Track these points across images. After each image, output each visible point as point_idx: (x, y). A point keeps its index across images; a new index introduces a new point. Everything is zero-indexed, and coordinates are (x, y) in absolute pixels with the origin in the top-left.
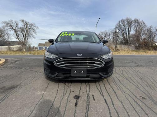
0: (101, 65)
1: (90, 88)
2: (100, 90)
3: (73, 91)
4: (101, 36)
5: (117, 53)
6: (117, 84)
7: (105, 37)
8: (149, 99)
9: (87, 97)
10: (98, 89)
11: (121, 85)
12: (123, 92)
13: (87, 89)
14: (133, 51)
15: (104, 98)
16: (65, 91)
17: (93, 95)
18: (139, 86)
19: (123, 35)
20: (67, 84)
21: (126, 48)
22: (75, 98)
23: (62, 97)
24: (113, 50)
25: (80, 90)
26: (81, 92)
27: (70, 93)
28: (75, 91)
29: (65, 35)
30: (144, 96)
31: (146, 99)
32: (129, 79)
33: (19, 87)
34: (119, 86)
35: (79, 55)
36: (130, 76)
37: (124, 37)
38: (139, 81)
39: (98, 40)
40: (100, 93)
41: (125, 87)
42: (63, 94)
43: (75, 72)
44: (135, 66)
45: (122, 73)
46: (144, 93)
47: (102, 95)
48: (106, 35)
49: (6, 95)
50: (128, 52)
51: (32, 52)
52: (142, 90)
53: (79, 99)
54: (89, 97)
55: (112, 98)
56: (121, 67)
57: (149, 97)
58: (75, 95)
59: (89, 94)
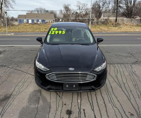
0: (94, 78)
1: (81, 100)
2: (91, 102)
3: (65, 104)
4: (98, 3)
5: (116, 28)
6: (109, 93)
7: (103, 5)
8: (137, 116)
9: (78, 112)
10: (89, 101)
11: (113, 96)
12: (114, 105)
13: (79, 101)
14: (138, 25)
15: (94, 114)
16: (58, 103)
17: (84, 110)
18: (131, 97)
19: (127, 4)
20: (58, 93)
21: (128, 22)
22: (67, 114)
23: (55, 112)
24: (113, 24)
25: (72, 103)
26: (73, 106)
27: (62, 107)
28: (67, 104)
29: (55, 33)
30: (133, 112)
31: (134, 116)
32: (123, 86)
33: (12, 96)
34: (111, 97)
35: (71, 69)
36: (125, 81)
37: (128, 7)
38: (133, 88)
39: (92, 41)
40: (91, 107)
41: (117, 98)
42: (55, 108)
43: (67, 86)
44: (133, 63)
45: (117, 76)
46: (134, 108)
47: (93, 110)
48: (104, 3)
49: (3, 108)
50: (131, 28)
51: (12, 27)
52: (133, 103)
53: (71, 115)
54: (81, 112)
55: (102, 114)
56: (116, 65)
57: (137, 114)
58: (67, 109)
59: (80, 108)
